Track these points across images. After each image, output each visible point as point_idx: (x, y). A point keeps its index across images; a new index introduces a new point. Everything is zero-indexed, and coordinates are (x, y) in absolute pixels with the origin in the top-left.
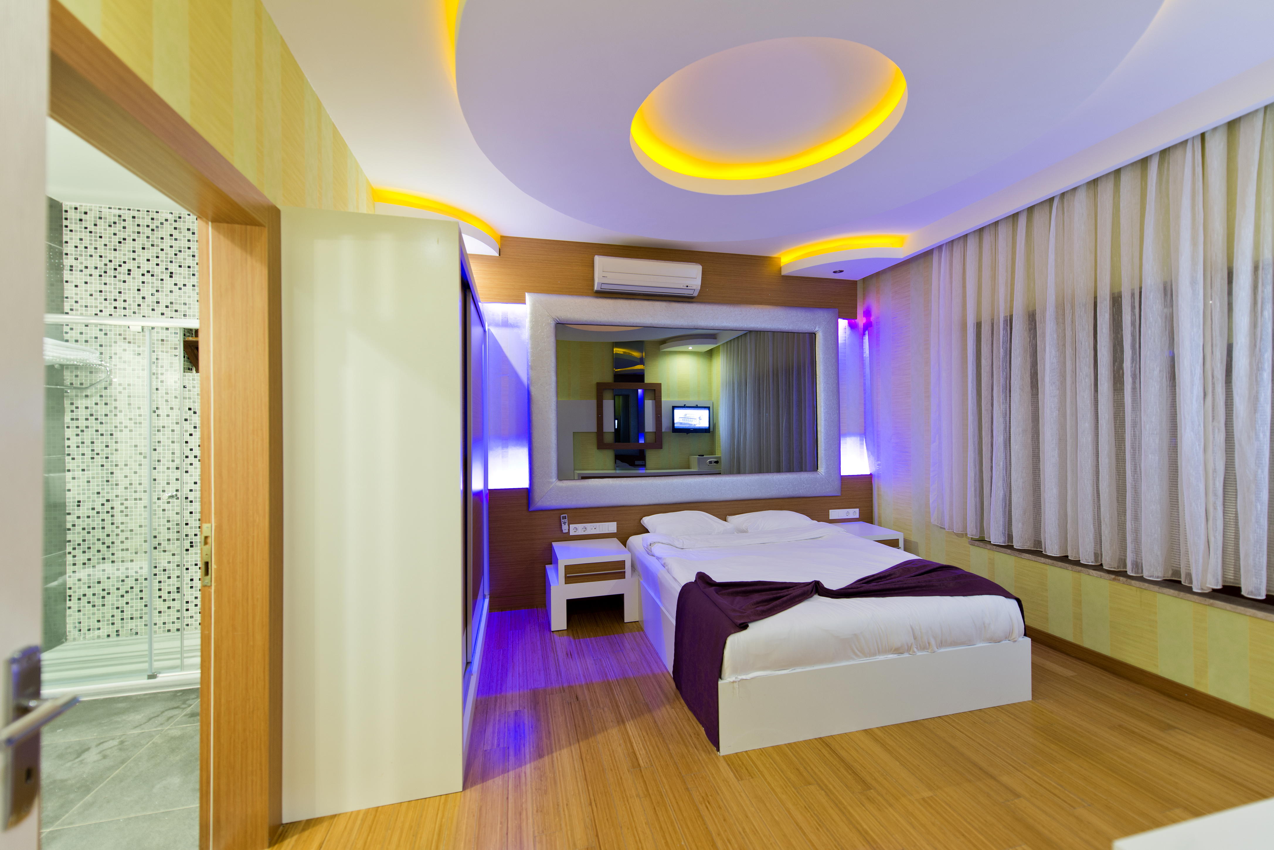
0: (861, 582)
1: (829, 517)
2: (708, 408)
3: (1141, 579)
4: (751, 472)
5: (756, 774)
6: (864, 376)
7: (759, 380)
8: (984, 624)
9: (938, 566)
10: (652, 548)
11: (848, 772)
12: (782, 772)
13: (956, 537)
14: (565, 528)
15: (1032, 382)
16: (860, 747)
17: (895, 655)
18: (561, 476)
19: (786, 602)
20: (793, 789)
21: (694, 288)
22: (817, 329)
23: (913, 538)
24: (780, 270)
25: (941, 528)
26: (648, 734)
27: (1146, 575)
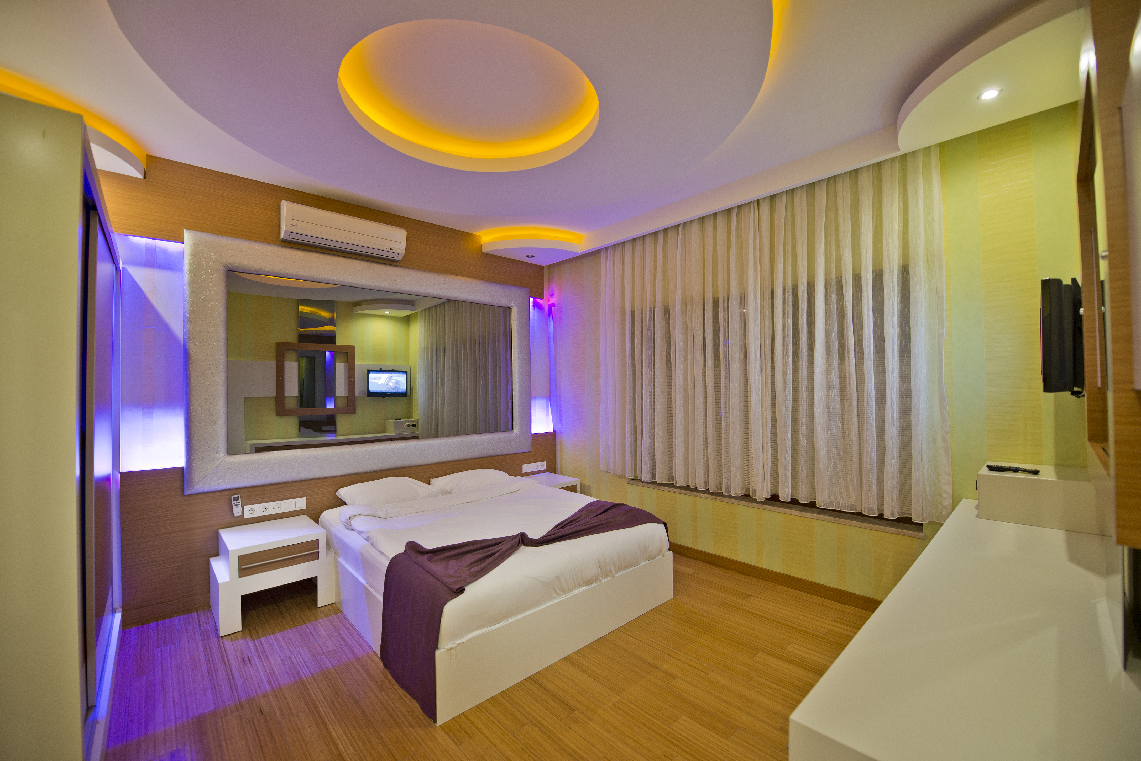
0: (558, 528)
1: (522, 471)
2: (406, 372)
3: (730, 497)
4: (449, 435)
5: (474, 733)
6: (549, 348)
7: (457, 347)
8: (645, 547)
9: (612, 505)
10: (352, 522)
11: (555, 701)
12: (499, 722)
13: (618, 478)
14: (237, 511)
15: (667, 358)
16: (562, 675)
17: (587, 587)
18: (231, 451)
19: (497, 558)
20: (511, 736)
21: (398, 251)
22: (512, 304)
23: (587, 483)
24: (481, 247)
25: (607, 472)
26: (355, 728)
27: (733, 493)
